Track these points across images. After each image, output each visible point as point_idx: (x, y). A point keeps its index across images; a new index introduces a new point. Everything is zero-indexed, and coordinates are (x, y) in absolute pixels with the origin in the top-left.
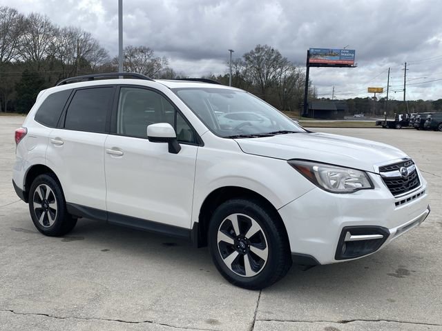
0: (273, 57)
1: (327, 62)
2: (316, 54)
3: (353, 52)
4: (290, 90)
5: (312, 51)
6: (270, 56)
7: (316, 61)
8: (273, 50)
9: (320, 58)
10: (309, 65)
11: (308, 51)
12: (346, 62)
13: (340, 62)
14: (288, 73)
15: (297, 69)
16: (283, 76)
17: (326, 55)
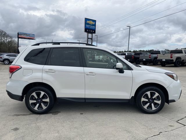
0: (3, 34)
1: (25, 37)
2: (21, 34)
3: (34, 35)
4: (11, 46)
5: (19, 33)
6: (2, 33)
7: (21, 37)
8: (3, 31)
9: (22, 36)
10: (19, 38)
11: (18, 33)
12: (32, 38)
13: (29, 38)
14: (10, 40)
15: (13, 39)
16: (7, 41)
17: (25, 35)
